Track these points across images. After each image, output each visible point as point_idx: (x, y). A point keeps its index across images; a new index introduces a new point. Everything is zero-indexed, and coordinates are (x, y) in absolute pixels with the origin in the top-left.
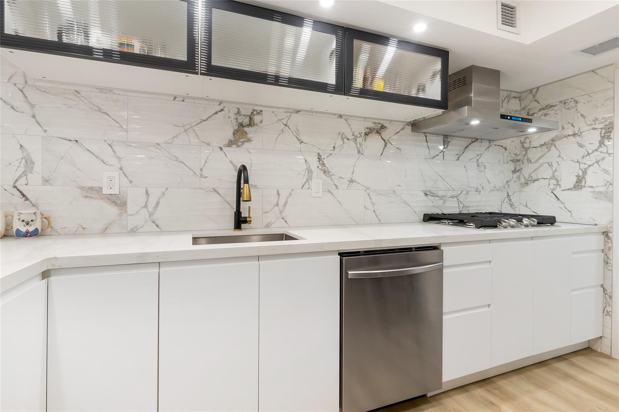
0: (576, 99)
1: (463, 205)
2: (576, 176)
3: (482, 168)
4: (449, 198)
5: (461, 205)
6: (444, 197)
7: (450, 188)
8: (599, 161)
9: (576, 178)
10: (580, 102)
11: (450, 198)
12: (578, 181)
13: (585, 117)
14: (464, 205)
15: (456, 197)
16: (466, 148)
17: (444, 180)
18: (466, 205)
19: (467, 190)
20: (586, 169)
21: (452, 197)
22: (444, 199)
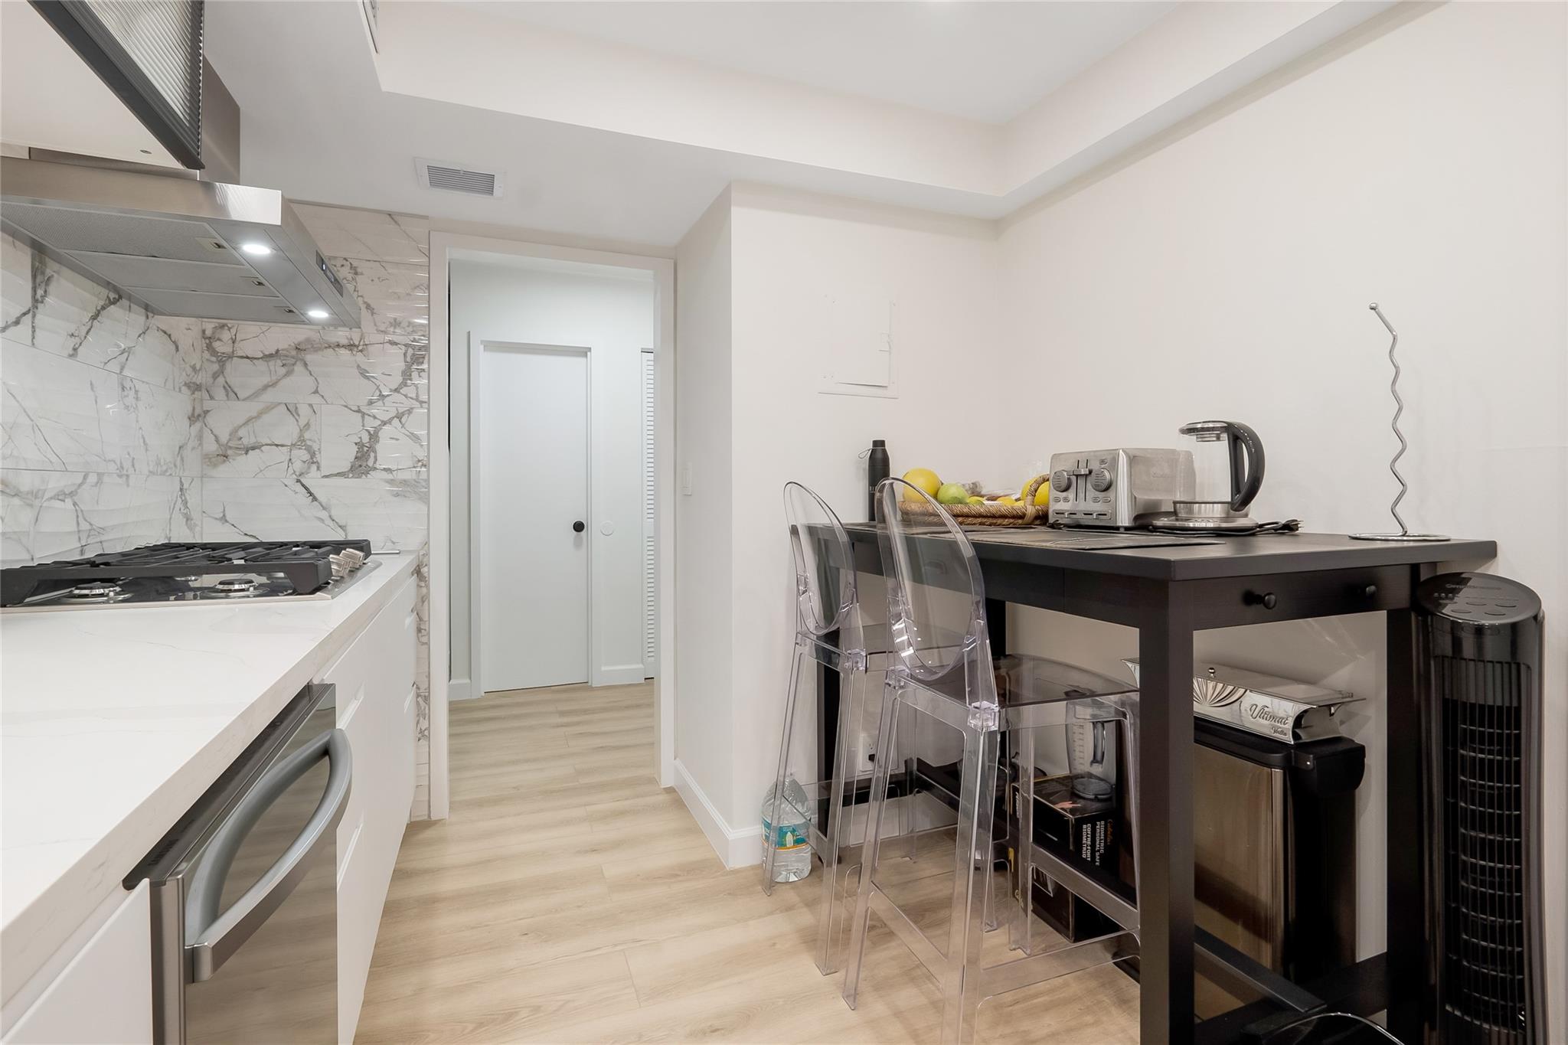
0: (355, 264)
1: (89, 527)
2: (356, 444)
3: (130, 400)
4: (51, 498)
5: (84, 526)
6: (36, 497)
7: (54, 459)
8: (403, 414)
9: (355, 448)
10: (362, 274)
11: (53, 501)
12: (359, 455)
13: (375, 311)
14: (91, 524)
15: (72, 494)
16: (94, 318)
17: (36, 429)
18: (98, 522)
19: (99, 471)
20: (377, 430)
21: (61, 496)
22: (37, 503)
